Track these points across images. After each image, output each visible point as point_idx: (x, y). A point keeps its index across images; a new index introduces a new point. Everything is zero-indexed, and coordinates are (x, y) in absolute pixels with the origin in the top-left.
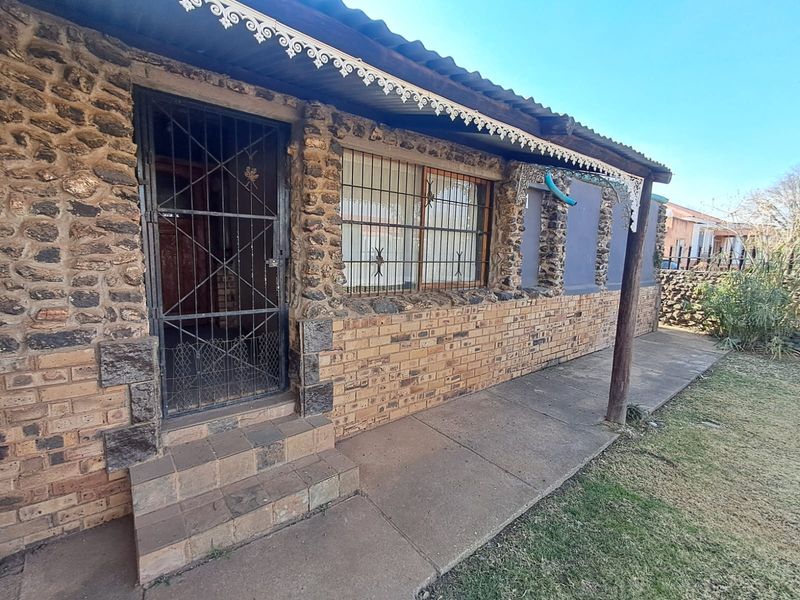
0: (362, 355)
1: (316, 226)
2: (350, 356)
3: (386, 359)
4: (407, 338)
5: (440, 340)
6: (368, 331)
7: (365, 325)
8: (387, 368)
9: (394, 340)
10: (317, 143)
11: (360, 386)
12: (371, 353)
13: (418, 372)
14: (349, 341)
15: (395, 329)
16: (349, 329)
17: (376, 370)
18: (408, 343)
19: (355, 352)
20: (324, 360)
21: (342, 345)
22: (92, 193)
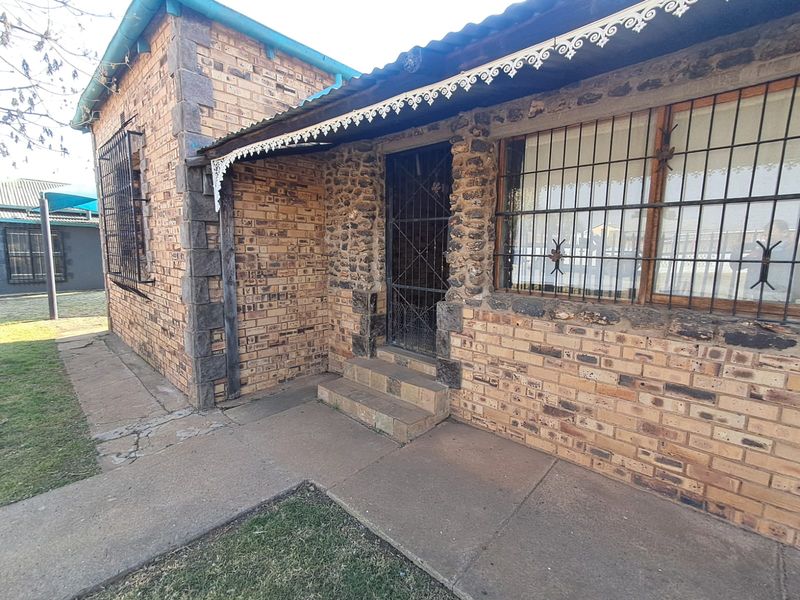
0: (493, 351)
1: (455, 221)
2: (480, 347)
3: (523, 368)
4: (558, 355)
5: (624, 379)
6: (501, 329)
7: (497, 320)
8: (524, 379)
9: (534, 349)
10: (460, 149)
11: (488, 382)
12: (503, 353)
13: (576, 409)
14: (480, 331)
15: (537, 337)
16: (479, 320)
17: (508, 374)
18: (558, 361)
19: (485, 345)
20: (456, 341)
21: (472, 333)
22: (356, 217)
